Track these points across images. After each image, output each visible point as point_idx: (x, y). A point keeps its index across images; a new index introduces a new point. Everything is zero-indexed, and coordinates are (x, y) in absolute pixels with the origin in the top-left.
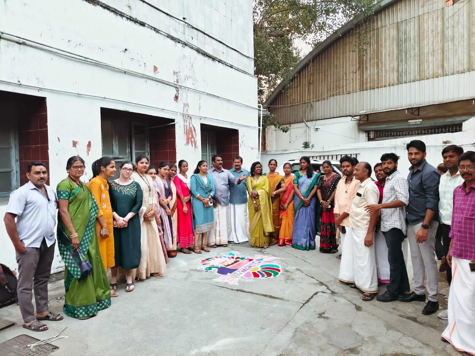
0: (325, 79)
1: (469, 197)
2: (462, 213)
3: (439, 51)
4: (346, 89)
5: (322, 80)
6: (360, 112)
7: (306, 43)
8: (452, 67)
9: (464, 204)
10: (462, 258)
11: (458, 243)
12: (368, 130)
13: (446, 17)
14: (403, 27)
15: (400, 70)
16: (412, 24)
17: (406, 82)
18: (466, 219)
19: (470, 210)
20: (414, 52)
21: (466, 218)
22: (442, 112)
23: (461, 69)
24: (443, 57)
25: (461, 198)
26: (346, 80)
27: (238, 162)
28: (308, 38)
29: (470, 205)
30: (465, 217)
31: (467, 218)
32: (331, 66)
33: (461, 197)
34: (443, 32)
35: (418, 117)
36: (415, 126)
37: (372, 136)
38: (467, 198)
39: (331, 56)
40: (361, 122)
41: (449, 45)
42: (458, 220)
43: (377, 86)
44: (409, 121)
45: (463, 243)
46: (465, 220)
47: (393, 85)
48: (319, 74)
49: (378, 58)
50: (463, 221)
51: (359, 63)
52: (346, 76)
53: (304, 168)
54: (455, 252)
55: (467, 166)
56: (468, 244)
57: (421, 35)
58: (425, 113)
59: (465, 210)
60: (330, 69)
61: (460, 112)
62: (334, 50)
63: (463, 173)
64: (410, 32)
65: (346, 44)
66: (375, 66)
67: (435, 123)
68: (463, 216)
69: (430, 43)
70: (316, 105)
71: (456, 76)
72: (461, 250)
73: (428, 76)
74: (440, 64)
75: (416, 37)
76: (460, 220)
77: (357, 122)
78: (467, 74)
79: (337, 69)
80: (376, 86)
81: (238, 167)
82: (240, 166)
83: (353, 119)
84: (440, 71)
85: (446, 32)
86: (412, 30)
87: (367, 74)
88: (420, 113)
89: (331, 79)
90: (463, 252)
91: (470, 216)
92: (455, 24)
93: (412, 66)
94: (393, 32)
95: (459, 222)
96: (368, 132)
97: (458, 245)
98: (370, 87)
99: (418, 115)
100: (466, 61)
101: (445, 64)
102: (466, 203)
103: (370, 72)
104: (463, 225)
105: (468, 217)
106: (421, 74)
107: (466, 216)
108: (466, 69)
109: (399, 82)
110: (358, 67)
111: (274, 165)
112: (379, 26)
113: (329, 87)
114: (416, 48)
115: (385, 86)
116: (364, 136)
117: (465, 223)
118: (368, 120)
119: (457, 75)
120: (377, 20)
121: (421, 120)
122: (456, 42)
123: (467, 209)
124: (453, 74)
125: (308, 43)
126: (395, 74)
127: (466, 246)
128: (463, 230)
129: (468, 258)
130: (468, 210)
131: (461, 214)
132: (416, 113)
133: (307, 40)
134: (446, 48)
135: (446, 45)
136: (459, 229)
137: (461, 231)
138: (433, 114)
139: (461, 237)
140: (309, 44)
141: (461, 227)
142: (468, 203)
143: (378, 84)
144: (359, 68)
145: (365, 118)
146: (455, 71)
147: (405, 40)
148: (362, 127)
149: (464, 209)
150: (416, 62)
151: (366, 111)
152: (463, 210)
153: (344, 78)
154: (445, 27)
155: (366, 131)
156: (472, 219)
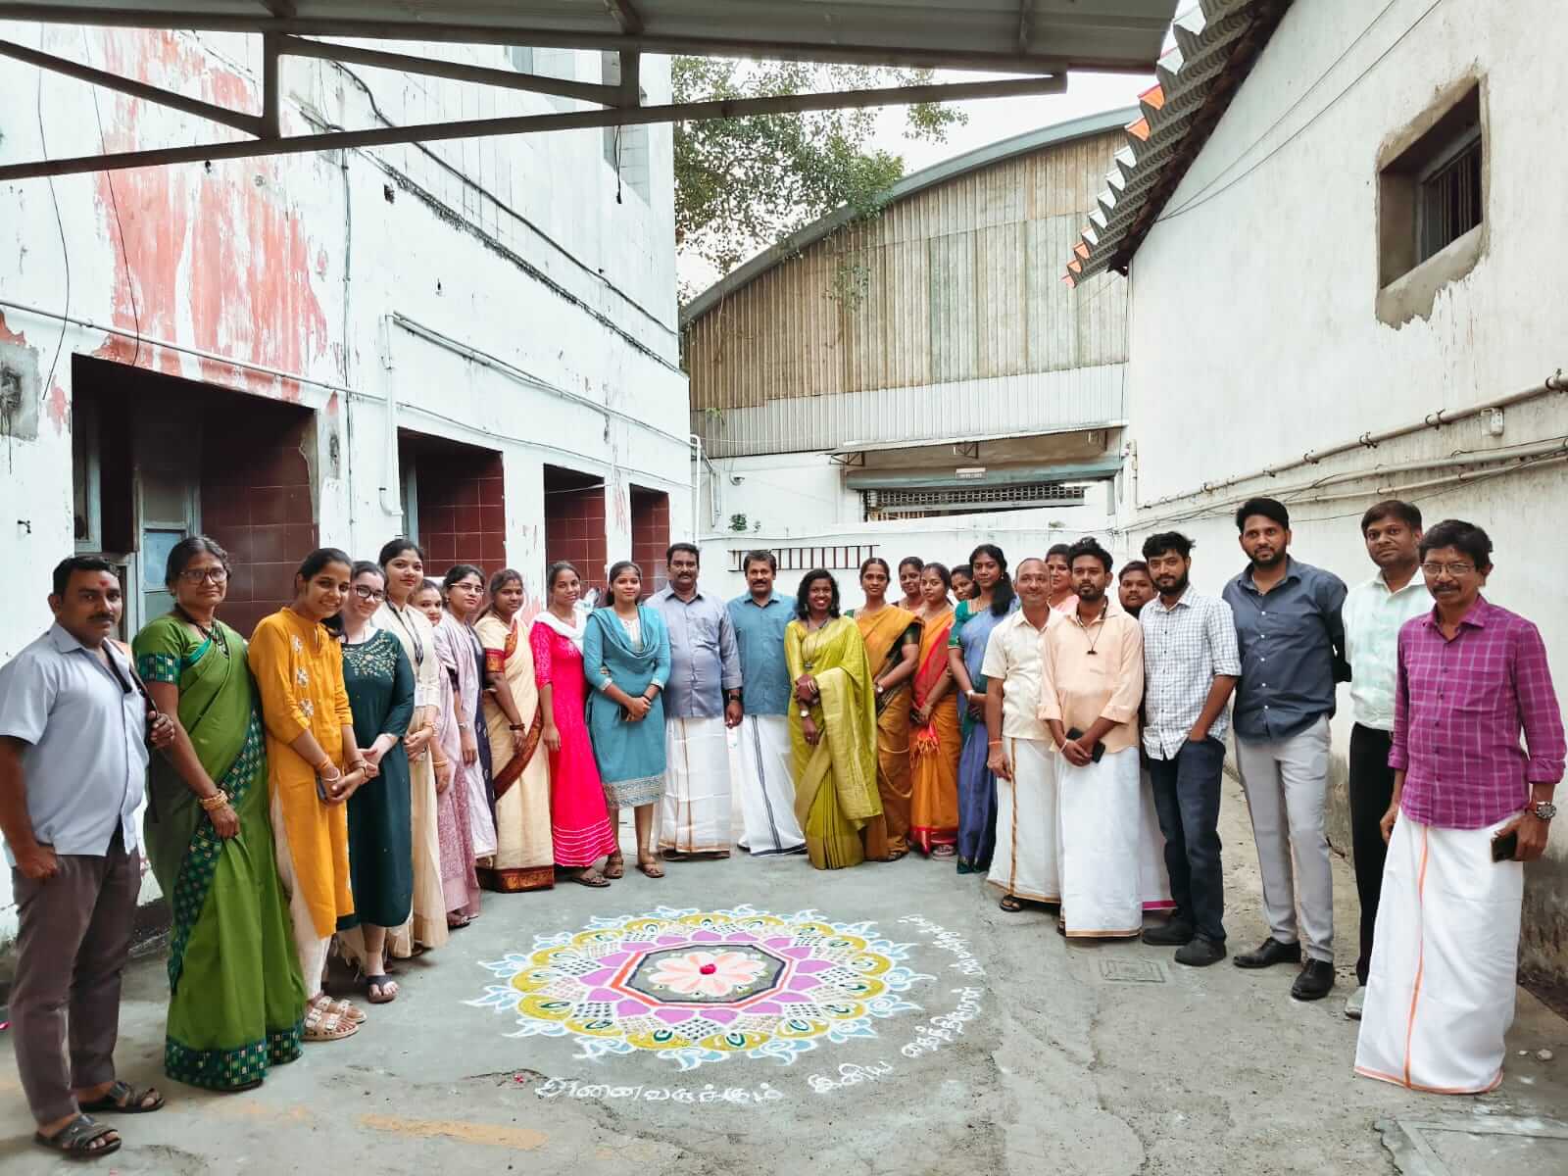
0: (754, 355)
1: (1457, 652)
2: (1442, 697)
3: (1019, 315)
4: (810, 383)
5: (747, 356)
6: (846, 444)
7: (701, 253)
8: (1045, 354)
9: (1446, 671)
10: (1450, 827)
11: (1437, 784)
12: (865, 487)
13: (1032, 242)
14: (940, 253)
15: (935, 350)
16: (961, 246)
17: (948, 381)
18: (1458, 713)
19: (1469, 688)
20: (964, 312)
21: (1458, 710)
22: (1026, 454)
23: (1063, 360)
24: (1026, 330)
25: (1431, 654)
26: (809, 361)
27: (763, 571)
28: (707, 243)
29: (1464, 675)
30: (1454, 710)
31: (1462, 711)
32: (769, 323)
33: (1428, 651)
34: (1026, 276)
35: (976, 462)
36: (971, 483)
37: (873, 503)
38: (1452, 655)
39: (769, 298)
40: (848, 469)
41: (1038, 305)
42: (1432, 718)
43: (883, 382)
44: (959, 471)
45: (1450, 784)
46: (1453, 716)
47: (920, 384)
48: (739, 338)
49: (884, 317)
50: (1450, 720)
51: (841, 324)
52: (809, 352)
53: (987, 584)
54: (1426, 810)
55: (1449, 564)
56: (1465, 786)
57: (980, 276)
58: (991, 452)
59: (1450, 690)
60: (769, 329)
61: (1060, 455)
62: (777, 283)
63: (1436, 584)
64: (956, 265)
65: (807, 274)
66: (879, 335)
67: (1012, 478)
68: (1446, 706)
69: (1001, 295)
70: (732, 417)
71: (1053, 375)
72: (1446, 804)
73: (995, 370)
74: (1021, 344)
75: (970, 279)
76: (1437, 718)
77: (838, 468)
78: (1074, 372)
79: (785, 332)
80: (881, 383)
81: (763, 589)
82: (767, 583)
83: (833, 461)
84: (1021, 363)
85: (1032, 274)
86: (960, 258)
87: (859, 351)
88: (981, 454)
89: (769, 355)
90: (1450, 809)
91: (1469, 705)
92: (1050, 262)
93: (961, 346)
94: (919, 261)
95: (1437, 725)
96: (864, 493)
97: (1438, 790)
98: (868, 386)
99: (977, 457)
100: (1072, 345)
101: (1030, 348)
102: (1449, 668)
103: (865, 349)
104: (1449, 733)
105: (1465, 708)
106: (981, 365)
107: (1457, 707)
108: (1072, 363)
109: (934, 380)
110: (837, 333)
111: (880, 577)
112: (887, 242)
113: (766, 375)
114: (970, 305)
115: (902, 386)
116: (855, 502)
117: (1456, 727)
118: (863, 464)
119: (1055, 372)
120: (882, 227)
121: (983, 470)
122: (1053, 301)
123: (1456, 686)
124: (1046, 370)
125: (707, 255)
126: (925, 360)
127: (1458, 792)
128: (1450, 746)
129: (1467, 826)
130: (1462, 688)
131: (1440, 701)
132: (972, 453)
133: (704, 249)
134: (1032, 311)
135: (1032, 304)
136: (1435, 745)
137: (1443, 748)
138: (1006, 457)
139: (1443, 765)
140: (709, 258)
141: (1443, 737)
142: (1458, 668)
143: (886, 378)
144: (841, 334)
145: (858, 460)
146: (1051, 364)
147: (947, 283)
148: (852, 481)
149: (1447, 687)
150: (970, 335)
151: (858, 442)
152: (1445, 690)
153: (805, 357)
154: (1029, 265)
155: (859, 491)
156: (1476, 713)
